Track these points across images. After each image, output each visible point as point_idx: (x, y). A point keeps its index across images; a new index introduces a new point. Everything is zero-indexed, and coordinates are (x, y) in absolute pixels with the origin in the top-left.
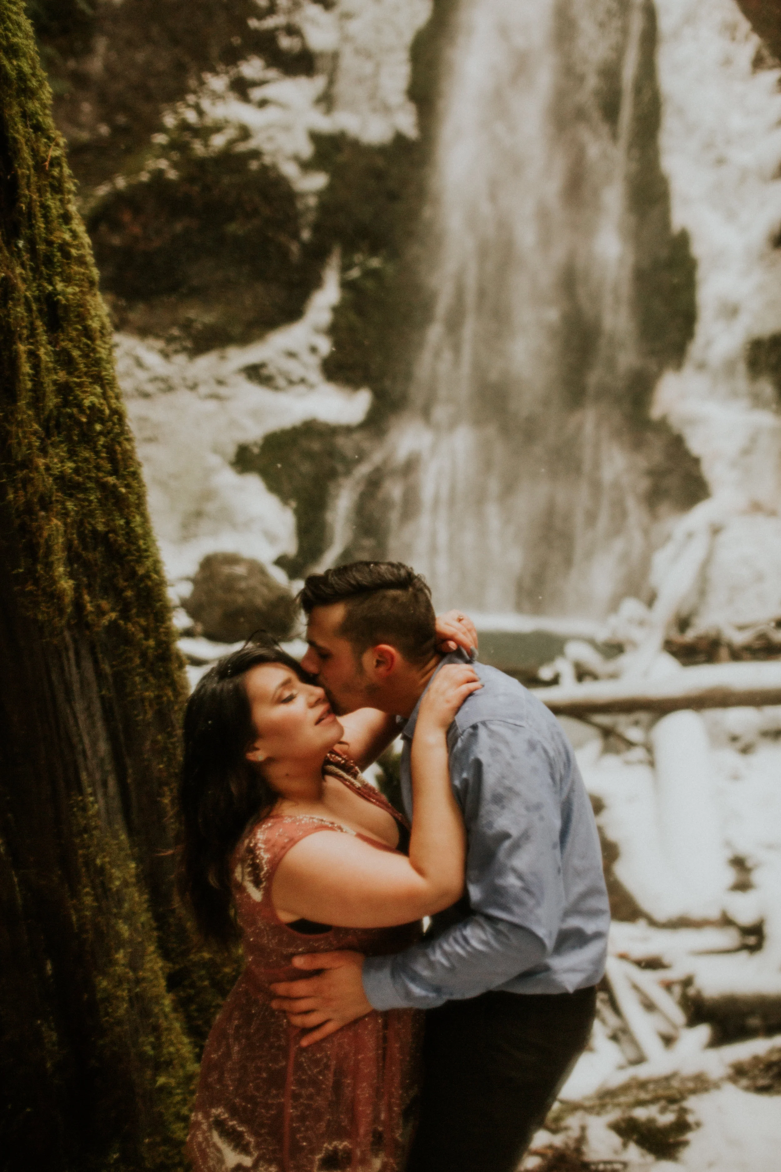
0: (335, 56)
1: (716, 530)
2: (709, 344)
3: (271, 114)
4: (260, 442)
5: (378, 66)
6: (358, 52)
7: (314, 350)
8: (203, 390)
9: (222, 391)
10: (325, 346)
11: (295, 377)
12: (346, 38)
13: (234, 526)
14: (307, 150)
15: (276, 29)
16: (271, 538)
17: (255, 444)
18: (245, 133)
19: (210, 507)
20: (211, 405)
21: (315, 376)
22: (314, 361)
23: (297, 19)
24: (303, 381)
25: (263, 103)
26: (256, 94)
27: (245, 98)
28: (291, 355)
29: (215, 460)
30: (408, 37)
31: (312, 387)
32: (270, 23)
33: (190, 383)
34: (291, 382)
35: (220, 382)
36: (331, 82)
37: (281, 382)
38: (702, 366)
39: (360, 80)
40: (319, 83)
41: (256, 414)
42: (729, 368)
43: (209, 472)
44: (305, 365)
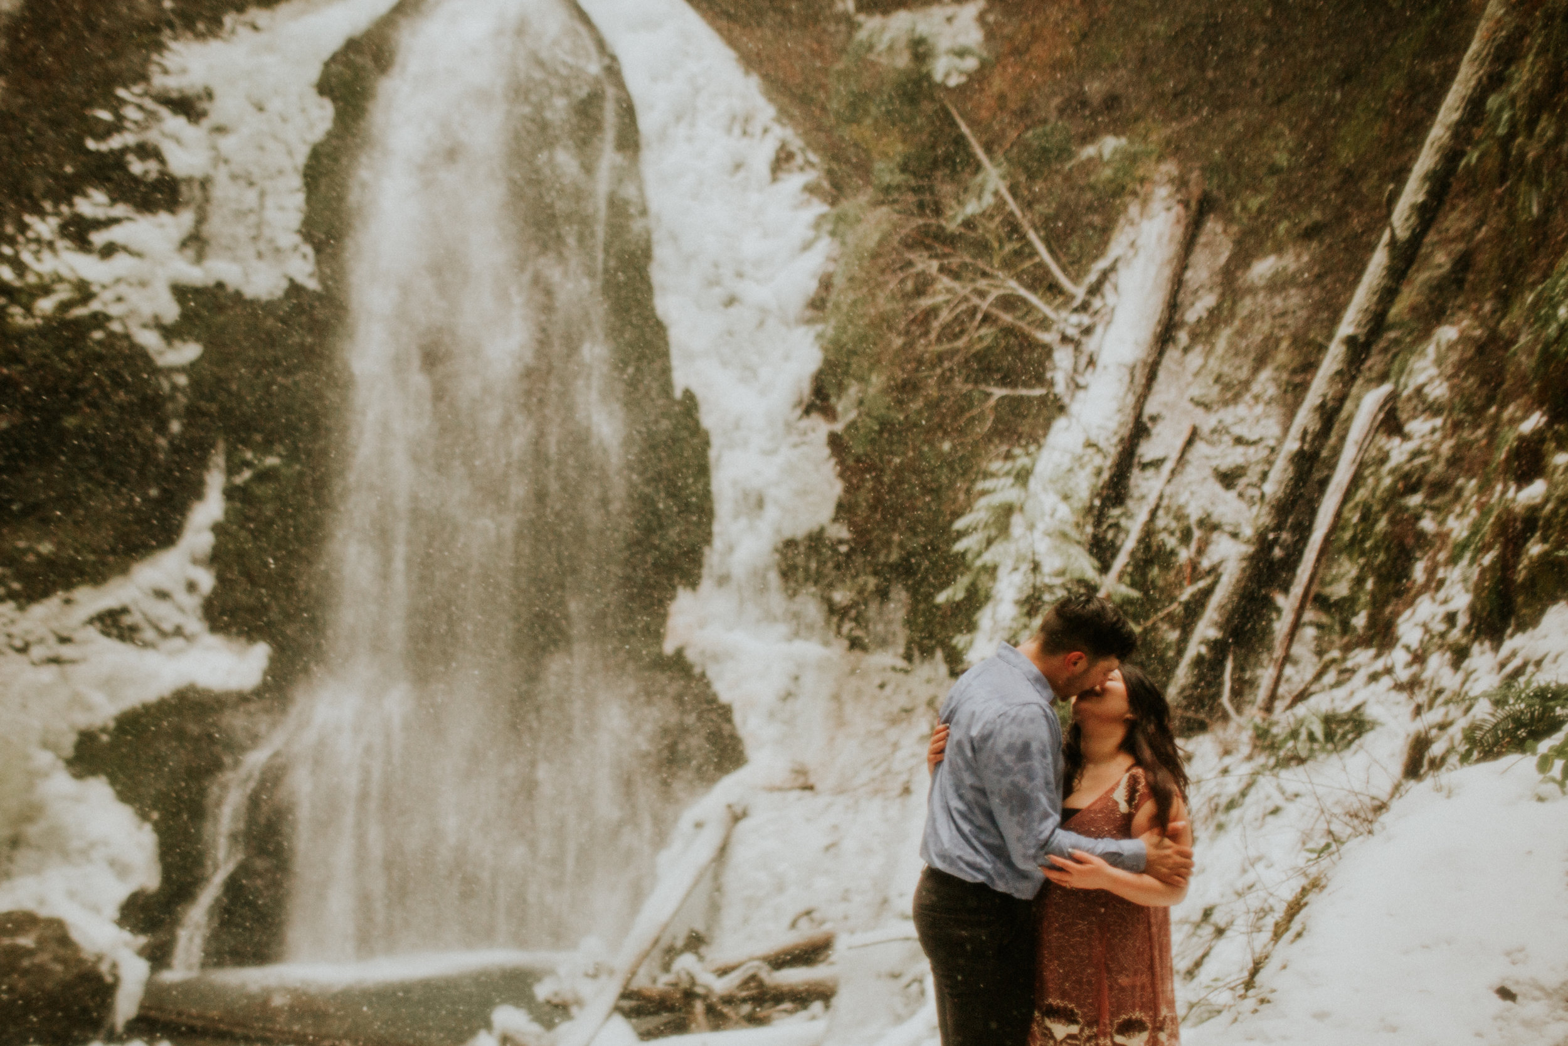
0: (205, 183)
1: (737, 817)
2: (731, 549)
3: (120, 264)
4: (112, 725)
5: (262, 194)
6: (234, 177)
7: (191, 587)
8: (37, 652)
9: (66, 651)
10: (206, 580)
11: (167, 627)
12: (220, 159)
13: (65, 855)
14: (171, 312)
15: (125, 150)
16: (119, 868)
17: (104, 730)
18: (84, 292)
19: (32, 831)
20: (48, 674)
21: (195, 624)
22: (192, 603)
23: (152, 136)
24: (178, 631)
25: (109, 251)
26: (98, 238)
27: (82, 244)
28: (162, 595)
29: (45, 758)
30: (301, 156)
31: (189, 638)
32: (116, 142)
33: (18, 643)
34: (163, 634)
35: (64, 640)
36: (201, 219)
37: (149, 634)
38: (723, 580)
39: (240, 214)
40: (186, 219)
41: (110, 684)
42: (758, 579)
43: (34, 776)
44: (181, 609)
